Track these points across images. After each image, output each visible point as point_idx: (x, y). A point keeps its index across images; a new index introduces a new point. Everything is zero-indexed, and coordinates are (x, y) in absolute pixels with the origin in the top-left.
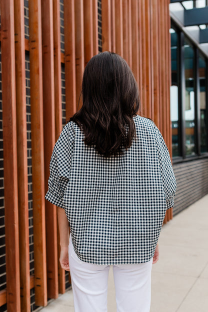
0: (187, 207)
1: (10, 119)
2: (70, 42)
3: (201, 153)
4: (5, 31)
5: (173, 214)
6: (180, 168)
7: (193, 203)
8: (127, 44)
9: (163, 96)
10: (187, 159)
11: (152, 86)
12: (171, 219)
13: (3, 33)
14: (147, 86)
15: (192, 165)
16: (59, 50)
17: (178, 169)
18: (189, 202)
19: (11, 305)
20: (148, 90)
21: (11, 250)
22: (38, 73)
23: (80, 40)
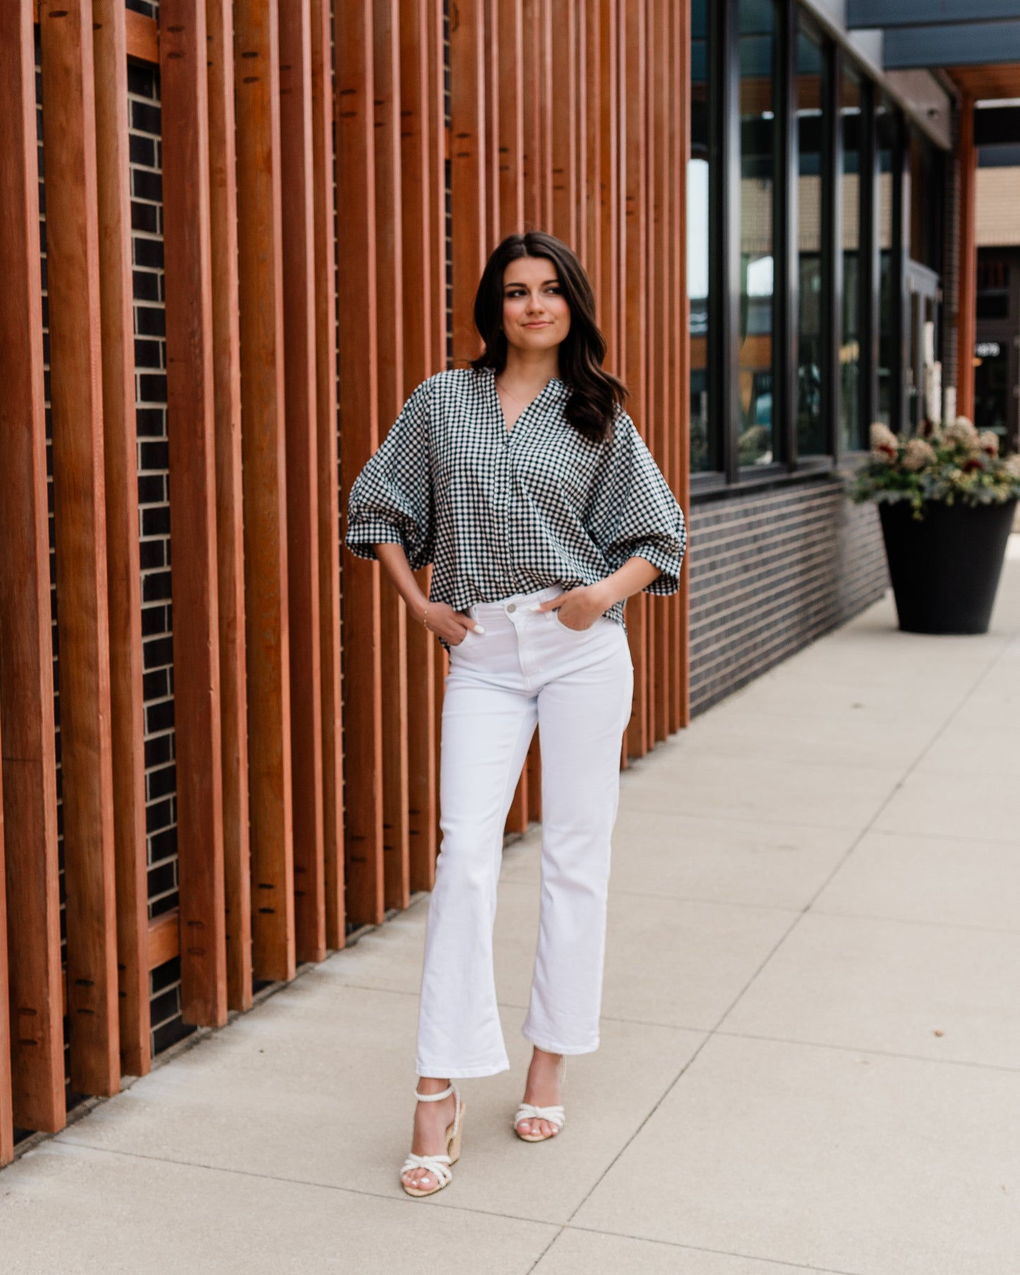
0: (742, 684)
1: (197, 333)
2: (358, 44)
3: (801, 460)
4: (176, 29)
5: (689, 706)
6: (718, 519)
7: (767, 668)
8: (536, 24)
9: (658, 220)
10: (742, 484)
11: (620, 185)
12: (683, 725)
13: (170, 35)
14: (605, 187)
15: (763, 509)
16: (328, 73)
17: (707, 522)
18: (751, 663)
19: (196, 960)
20: (605, 203)
21: (196, 778)
22: (269, 170)
23: (389, 32)
